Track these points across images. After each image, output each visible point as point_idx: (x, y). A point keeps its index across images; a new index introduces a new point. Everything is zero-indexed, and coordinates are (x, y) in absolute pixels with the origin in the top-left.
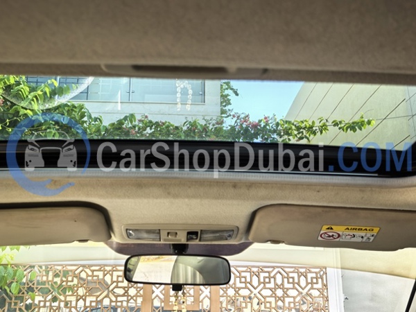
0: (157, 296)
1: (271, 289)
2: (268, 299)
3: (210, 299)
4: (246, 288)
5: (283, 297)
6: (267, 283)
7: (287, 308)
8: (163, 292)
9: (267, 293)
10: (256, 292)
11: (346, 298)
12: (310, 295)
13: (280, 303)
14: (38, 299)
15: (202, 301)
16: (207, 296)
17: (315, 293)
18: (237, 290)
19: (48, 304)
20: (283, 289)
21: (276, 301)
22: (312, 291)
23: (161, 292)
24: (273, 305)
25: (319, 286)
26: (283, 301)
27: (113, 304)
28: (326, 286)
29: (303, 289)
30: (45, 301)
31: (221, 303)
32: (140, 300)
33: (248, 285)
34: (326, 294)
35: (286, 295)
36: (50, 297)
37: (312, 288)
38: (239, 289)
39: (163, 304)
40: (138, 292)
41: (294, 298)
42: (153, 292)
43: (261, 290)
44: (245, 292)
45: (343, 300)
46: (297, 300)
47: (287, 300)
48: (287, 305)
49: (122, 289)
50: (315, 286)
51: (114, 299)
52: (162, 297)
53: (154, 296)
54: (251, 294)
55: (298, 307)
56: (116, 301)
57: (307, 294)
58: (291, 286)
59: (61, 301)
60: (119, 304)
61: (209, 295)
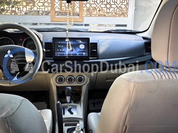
0: (57, 6)
1: (105, 4)
2: (103, 9)
3: (79, 8)
4: (95, 4)
5: (110, 8)
6: (104, 2)
7: (111, 12)
8: (59, 5)
9: (103, 6)
10: (98, 5)
11: (136, 9)
12: (121, 7)
13: (108, 11)
14: (6, 6)
15: (76, 9)
16: (78, 7)
17: (123, 6)
18: (91, 5)
19: (10, 9)
20: (110, 4)
21: (107, 10)
22: (122, 6)
23: (58, 5)
24: (105, 11)
25: (125, 3)
26: (110, 10)
27: (38, 10)
28: (128, 4)
29: (118, 5)
30: (9, 8)
31: (84, 10)
32: (50, 8)
33: (95, 3)
34: (127, 7)
35: (111, 7)
36: (11, 6)
37: (122, 4)
38: (92, 4)
39: (59, 10)
40: (49, 5)
41: (114, 8)
42: (55, 5)
43: (101, 5)
44: (94, 6)
45: (134, 9)
46: (115, 9)
47: (111, 9)
48: (111, 11)
49: (41, 3)
50: (123, 4)
51: (39, 7)
52: (59, 7)
53: (55, 6)
54: (96, 7)
55: (115, 12)
56: (40, 8)
57: (120, 7)
58: (113, 3)
59: (16, 8)
60: (41, 10)
61: (79, 6)
